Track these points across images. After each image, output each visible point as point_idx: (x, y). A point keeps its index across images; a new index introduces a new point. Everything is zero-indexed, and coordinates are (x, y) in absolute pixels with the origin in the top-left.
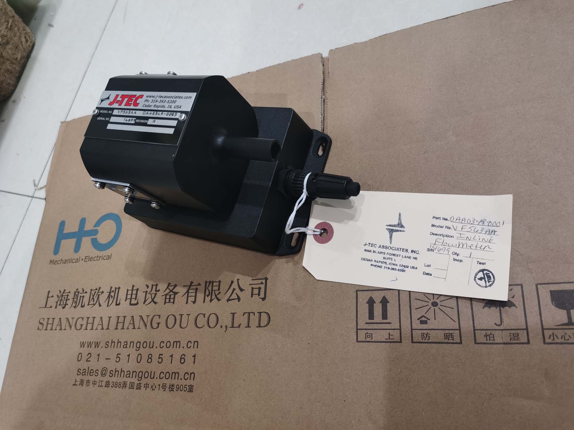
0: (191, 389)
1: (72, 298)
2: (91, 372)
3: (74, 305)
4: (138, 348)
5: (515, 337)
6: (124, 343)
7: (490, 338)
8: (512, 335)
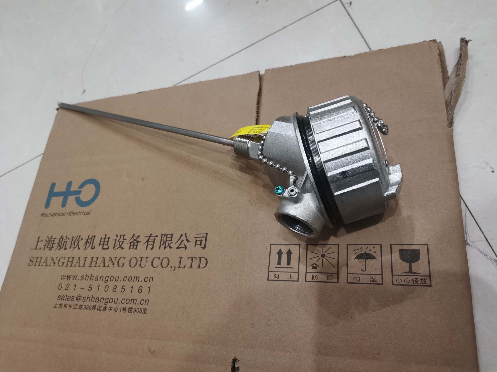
0: (145, 311)
1: (58, 243)
2: (68, 298)
3: (59, 248)
4: (106, 281)
5: (373, 279)
6: (96, 277)
7: (357, 279)
8: (372, 278)
